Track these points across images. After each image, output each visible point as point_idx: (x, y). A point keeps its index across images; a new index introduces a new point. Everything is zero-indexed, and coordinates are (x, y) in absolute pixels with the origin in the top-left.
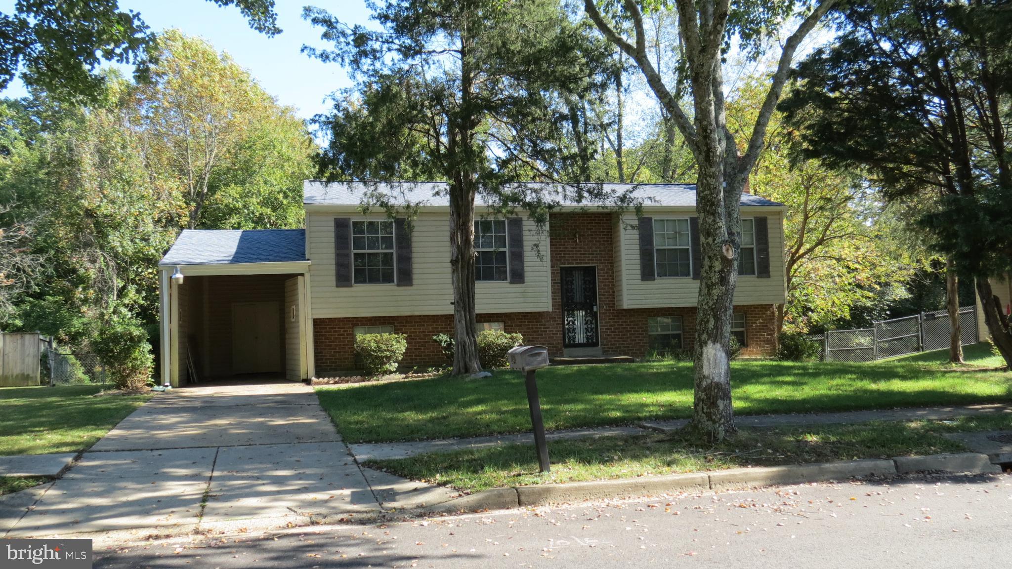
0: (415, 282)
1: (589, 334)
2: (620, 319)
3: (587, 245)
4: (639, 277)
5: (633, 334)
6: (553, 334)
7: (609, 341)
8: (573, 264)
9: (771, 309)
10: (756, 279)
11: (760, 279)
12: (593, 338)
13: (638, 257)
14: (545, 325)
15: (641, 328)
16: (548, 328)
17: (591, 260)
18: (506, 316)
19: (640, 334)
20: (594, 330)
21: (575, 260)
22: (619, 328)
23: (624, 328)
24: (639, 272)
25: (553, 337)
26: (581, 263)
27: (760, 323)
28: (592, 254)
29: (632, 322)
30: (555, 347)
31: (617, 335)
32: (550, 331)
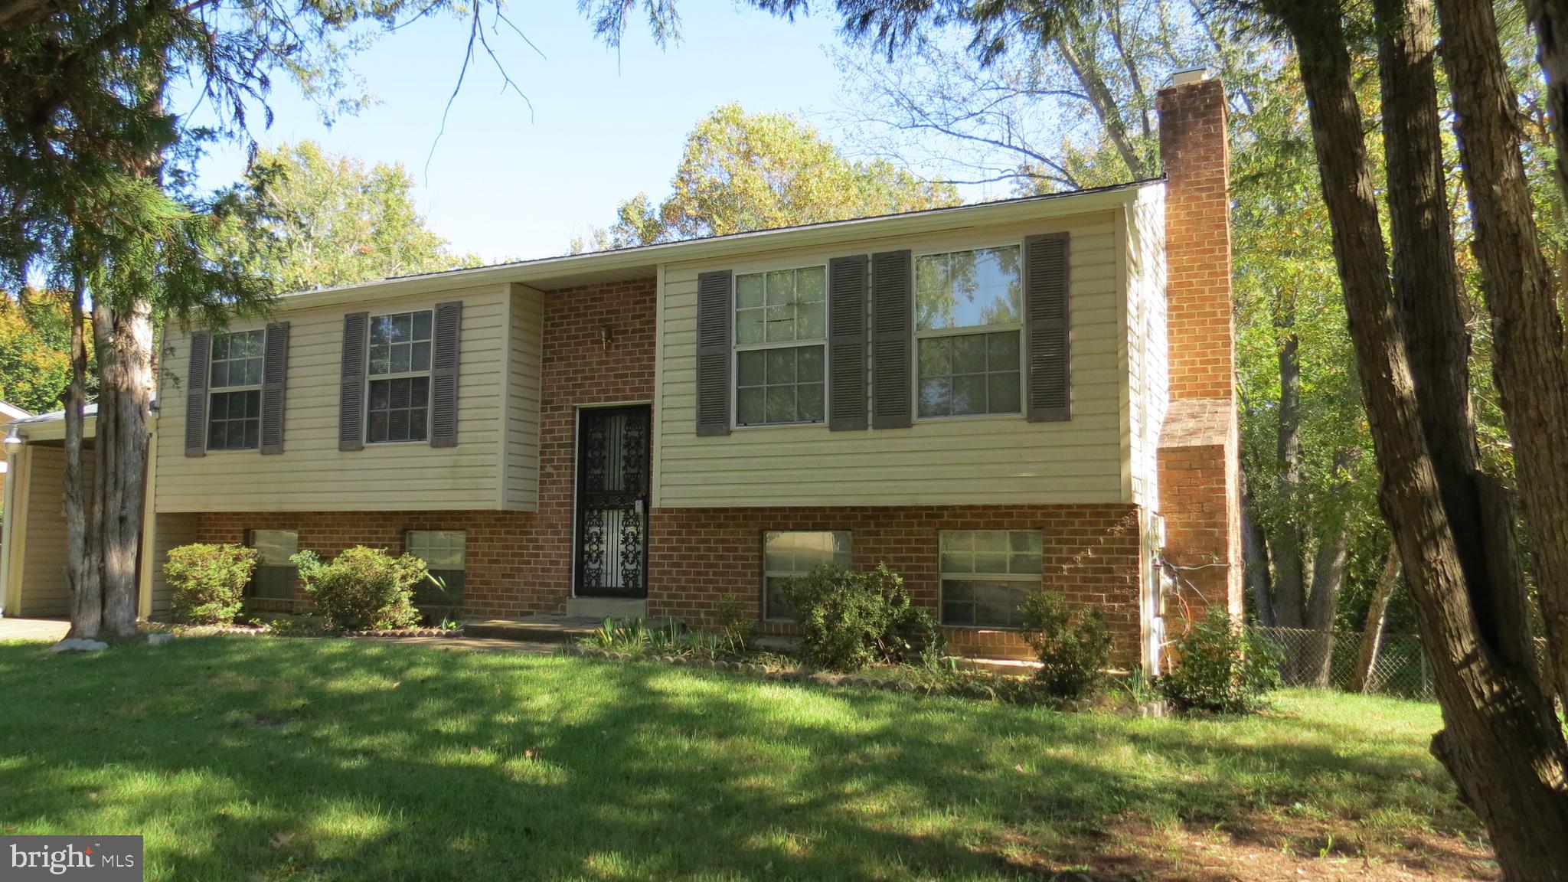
0: (288, 446)
1: (628, 566)
2: (695, 533)
3: (630, 353)
4: (692, 426)
5: (722, 574)
6: (552, 563)
7: (666, 588)
8: (599, 400)
9: (1127, 520)
10: (1025, 426)
11: (1038, 426)
12: (635, 576)
13: (692, 374)
14: (537, 540)
15: (742, 558)
16: (542, 548)
17: (637, 389)
18: (468, 519)
19: (739, 574)
20: (640, 558)
21: (605, 391)
22: (689, 557)
23: (701, 557)
24: (692, 413)
25: (549, 570)
26: (616, 399)
27: (1085, 559)
28: (638, 375)
29: (723, 541)
30: (552, 592)
31: (684, 573)
32: (545, 556)
